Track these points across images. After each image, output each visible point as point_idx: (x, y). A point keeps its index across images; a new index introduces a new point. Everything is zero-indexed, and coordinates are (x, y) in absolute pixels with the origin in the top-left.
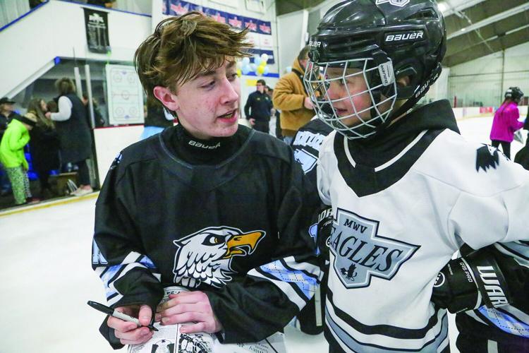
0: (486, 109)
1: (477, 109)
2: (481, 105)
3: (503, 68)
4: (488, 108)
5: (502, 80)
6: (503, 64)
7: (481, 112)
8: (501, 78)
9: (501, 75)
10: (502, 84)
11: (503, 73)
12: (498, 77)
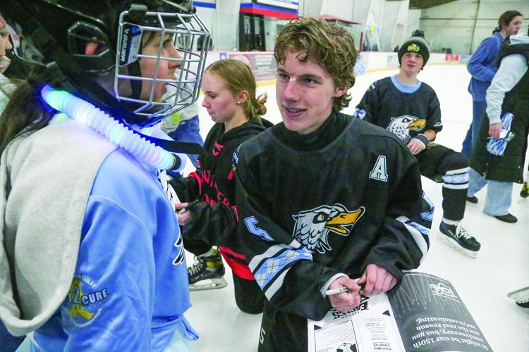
0: (452, 57)
1: (444, 55)
2: (449, 51)
3: (477, 15)
4: (455, 56)
5: (474, 27)
6: (478, 10)
7: (447, 59)
8: (473, 24)
9: (474, 21)
10: (473, 31)
11: (476, 19)
12: (471, 23)
